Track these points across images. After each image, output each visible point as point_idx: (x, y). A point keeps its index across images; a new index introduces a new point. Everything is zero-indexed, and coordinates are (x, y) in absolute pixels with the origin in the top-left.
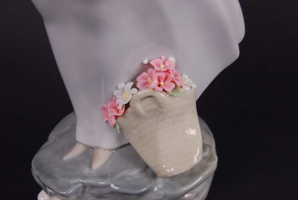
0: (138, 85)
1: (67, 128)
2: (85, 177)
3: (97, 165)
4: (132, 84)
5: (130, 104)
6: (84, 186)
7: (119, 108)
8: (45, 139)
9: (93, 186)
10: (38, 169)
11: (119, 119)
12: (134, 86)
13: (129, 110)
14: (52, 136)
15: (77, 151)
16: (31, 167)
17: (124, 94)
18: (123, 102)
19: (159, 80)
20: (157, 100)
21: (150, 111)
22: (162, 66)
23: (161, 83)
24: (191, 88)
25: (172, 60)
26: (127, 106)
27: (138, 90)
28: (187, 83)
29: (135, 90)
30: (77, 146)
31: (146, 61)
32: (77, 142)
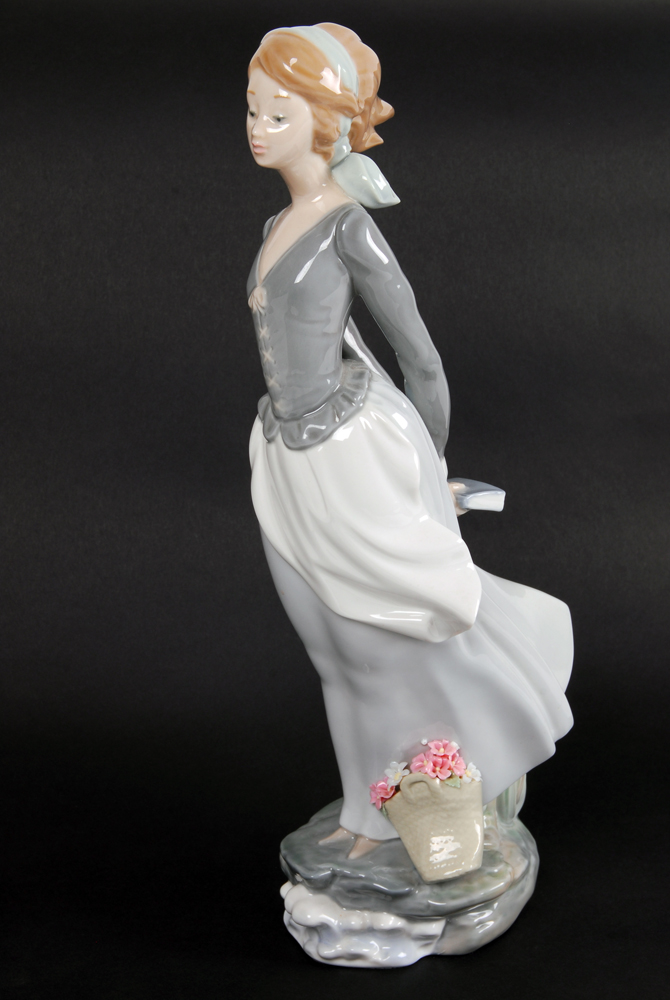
0: (412, 767)
1: (336, 812)
2: (340, 864)
3: (353, 855)
4: (405, 764)
5: (401, 787)
6: (334, 875)
7: (389, 790)
8: (306, 821)
9: (345, 877)
10: (286, 848)
11: (387, 803)
12: (407, 767)
13: (398, 794)
14: (315, 819)
15: (338, 835)
16: (279, 851)
17: (395, 774)
18: (393, 783)
19: (435, 765)
20: (429, 787)
21: (422, 799)
22: (442, 750)
23: (438, 769)
24: (473, 780)
25: (455, 745)
26: (397, 789)
27: (411, 772)
28: (471, 773)
29: (407, 771)
30: (340, 831)
31: (424, 742)
32: (340, 827)
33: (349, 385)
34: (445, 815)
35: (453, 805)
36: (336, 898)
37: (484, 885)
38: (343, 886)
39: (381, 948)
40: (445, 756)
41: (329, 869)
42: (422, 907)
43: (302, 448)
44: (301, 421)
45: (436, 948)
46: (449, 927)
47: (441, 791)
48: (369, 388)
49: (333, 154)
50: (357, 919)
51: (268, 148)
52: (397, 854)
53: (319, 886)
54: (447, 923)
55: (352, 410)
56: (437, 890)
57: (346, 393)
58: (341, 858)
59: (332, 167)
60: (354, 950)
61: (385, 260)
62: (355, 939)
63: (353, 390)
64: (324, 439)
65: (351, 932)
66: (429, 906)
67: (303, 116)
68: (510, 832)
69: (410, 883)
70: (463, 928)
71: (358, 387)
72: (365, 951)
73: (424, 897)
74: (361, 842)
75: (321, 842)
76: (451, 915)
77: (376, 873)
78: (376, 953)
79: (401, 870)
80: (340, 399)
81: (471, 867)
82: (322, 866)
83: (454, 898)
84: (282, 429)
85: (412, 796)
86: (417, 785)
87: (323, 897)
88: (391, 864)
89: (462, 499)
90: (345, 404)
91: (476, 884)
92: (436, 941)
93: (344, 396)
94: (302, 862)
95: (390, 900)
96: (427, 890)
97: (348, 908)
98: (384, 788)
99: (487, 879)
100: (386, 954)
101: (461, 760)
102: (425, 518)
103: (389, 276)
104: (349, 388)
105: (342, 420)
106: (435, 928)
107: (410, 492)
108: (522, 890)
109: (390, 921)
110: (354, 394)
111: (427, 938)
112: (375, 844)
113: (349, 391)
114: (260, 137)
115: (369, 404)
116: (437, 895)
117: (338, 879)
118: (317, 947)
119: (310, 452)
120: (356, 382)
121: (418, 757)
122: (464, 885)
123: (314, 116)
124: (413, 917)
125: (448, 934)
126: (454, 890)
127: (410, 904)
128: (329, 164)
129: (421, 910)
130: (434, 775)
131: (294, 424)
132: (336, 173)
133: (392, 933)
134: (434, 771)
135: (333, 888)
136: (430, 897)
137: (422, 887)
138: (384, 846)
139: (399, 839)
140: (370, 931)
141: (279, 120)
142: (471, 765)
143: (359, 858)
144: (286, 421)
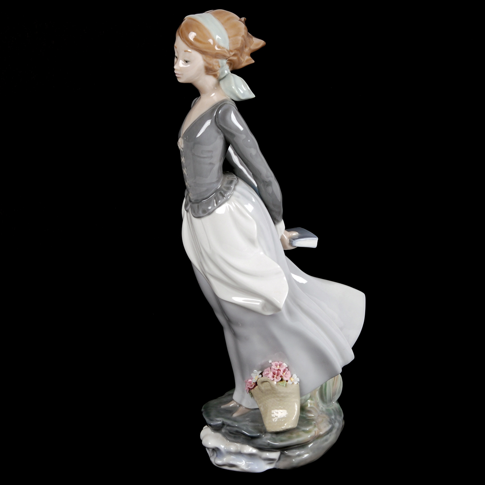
0: (263, 374)
2: (229, 419)
3: (235, 415)
4: (261, 372)
5: (258, 383)
6: (223, 424)
7: (252, 384)
9: (228, 425)
10: (204, 408)
11: (252, 391)
12: (261, 374)
13: (257, 387)
17: (255, 376)
18: (254, 381)
19: (274, 374)
20: (271, 385)
21: (267, 390)
22: (278, 366)
23: (275, 376)
24: (293, 383)
25: (285, 365)
26: (256, 384)
27: (262, 376)
28: (294, 380)
29: (261, 376)
30: (233, 402)
31: (270, 361)
32: (233, 400)
33: (224, 187)
34: (278, 399)
35: (282, 395)
36: (224, 435)
37: (298, 436)
38: (227, 430)
39: (246, 462)
40: (279, 370)
41: (221, 421)
42: (265, 444)
43: (199, 217)
44: (199, 204)
45: (276, 465)
46: (282, 456)
47: (276, 387)
48: (234, 189)
49: (218, 75)
50: (234, 447)
51: (182, 74)
52: (256, 417)
53: (217, 429)
54: (281, 454)
55: (223, 200)
56: (274, 436)
57: (222, 192)
58: (229, 416)
59: (219, 80)
60: (232, 462)
61: (241, 129)
62: (233, 457)
63: (225, 190)
64: (209, 214)
65: (230, 453)
66: (269, 444)
67: (198, 60)
68: (327, 410)
69: (261, 432)
70: (289, 456)
71: (229, 189)
72: (238, 463)
73: (267, 440)
74: (241, 408)
75: (223, 407)
76: (283, 449)
77: (244, 425)
78: (243, 465)
79: (257, 424)
80: (219, 194)
81: (290, 427)
82: (218, 419)
83: (282, 441)
84: (191, 207)
85: (263, 388)
86: (265, 383)
87: (218, 435)
88: (252, 421)
89: (292, 241)
90: (221, 197)
91: (294, 435)
92: (275, 462)
93: (221, 193)
94: (208, 416)
95: (250, 440)
96: (269, 436)
97: (230, 441)
98: (250, 383)
99: (301, 433)
100: (248, 466)
101: (289, 373)
102: (262, 253)
103: (244, 136)
104: (224, 189)
105: (218, 205)
106: (275, 455)
107: (252, 241)
108: (326, 440)
109: (250, 449)
110: (225, 192)
111: (271, 460)
112: (248, 410)
113: (223, 191)
114: (177, 70)
115: (233, 198)
116: (274, 439)
117: (225, 426)
118: (215, 459)
119: (203, 220)
120: (228, 186)
121: (267, 369)
122: (288, 435)
123: (204, 60)
124: (261, 449)
125: (282, 459)
126: (283, 437)
127: (259, 442)
128: (217, 79)
129: (265, 446)
130: (272, 379)
131: (196, 205)
132: (221, 83)
133: (251, 455)
134: (273, 377)
135: (223, 431)
136: (269, 439)
137: (267, 434)
138: (252, 411)
139: (258, 409)
140: (239, 454)
141: (187, 62)
142: (295, 376)
143: (237, 417)
144: (193, 203)
